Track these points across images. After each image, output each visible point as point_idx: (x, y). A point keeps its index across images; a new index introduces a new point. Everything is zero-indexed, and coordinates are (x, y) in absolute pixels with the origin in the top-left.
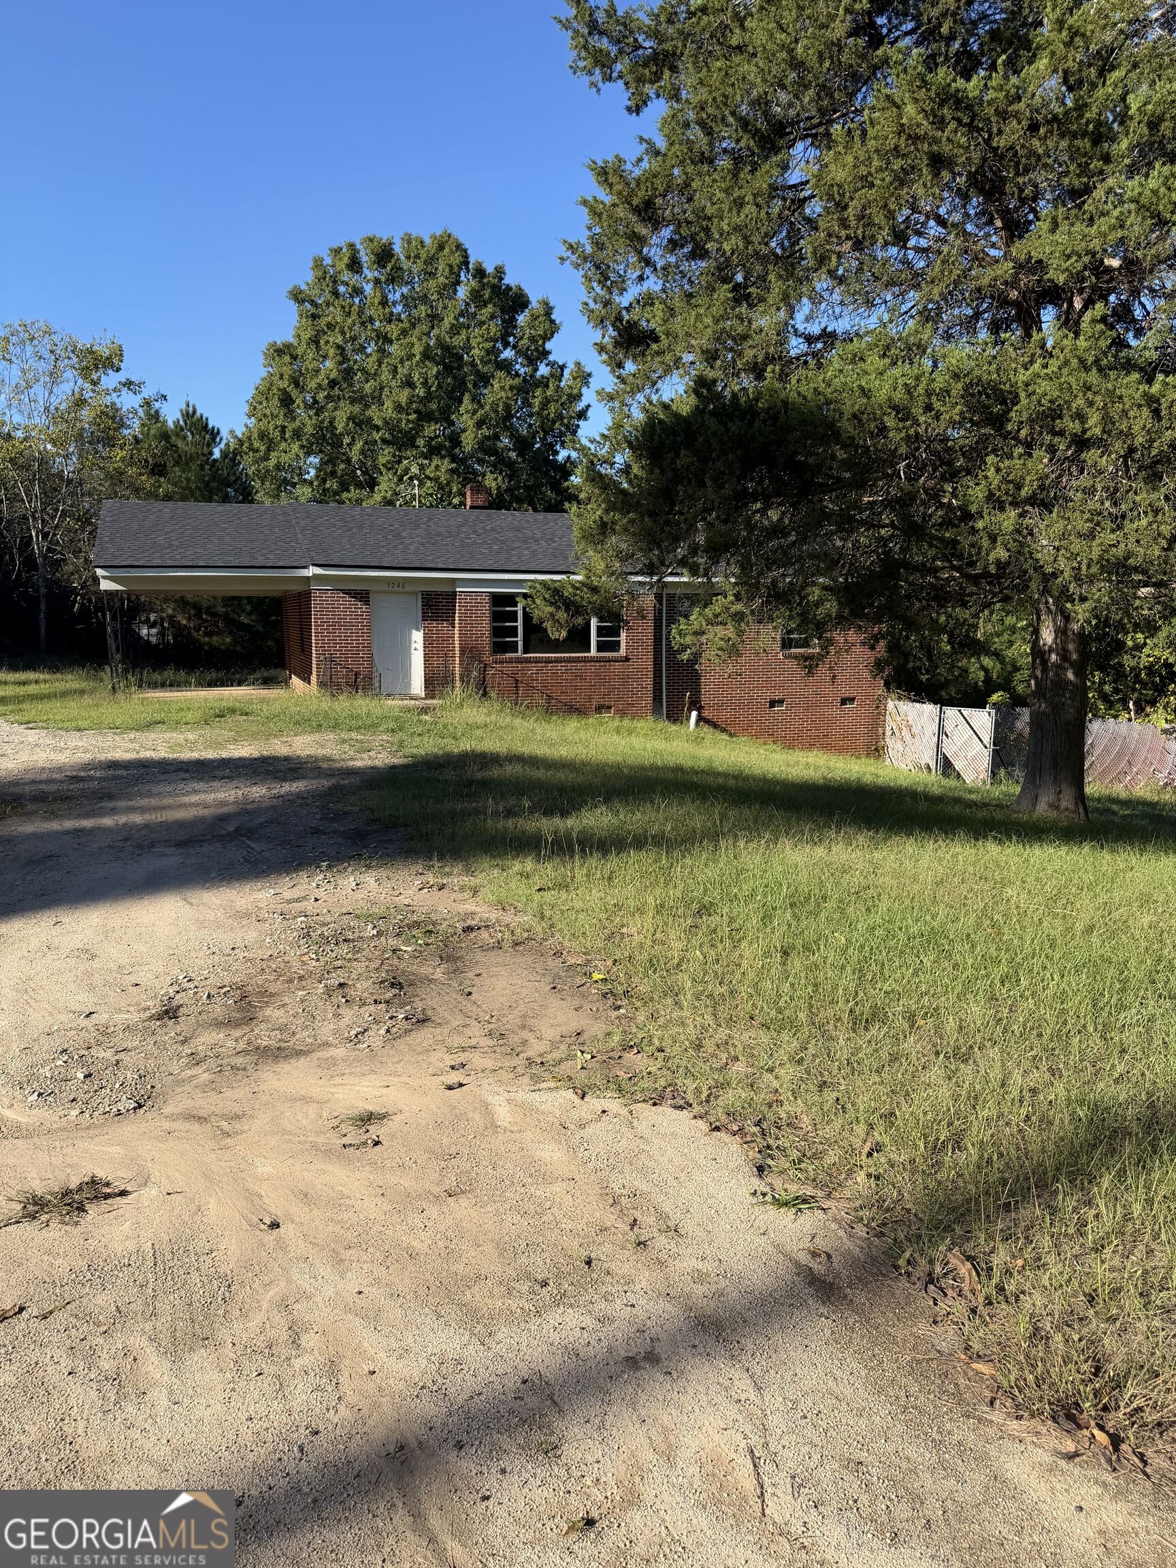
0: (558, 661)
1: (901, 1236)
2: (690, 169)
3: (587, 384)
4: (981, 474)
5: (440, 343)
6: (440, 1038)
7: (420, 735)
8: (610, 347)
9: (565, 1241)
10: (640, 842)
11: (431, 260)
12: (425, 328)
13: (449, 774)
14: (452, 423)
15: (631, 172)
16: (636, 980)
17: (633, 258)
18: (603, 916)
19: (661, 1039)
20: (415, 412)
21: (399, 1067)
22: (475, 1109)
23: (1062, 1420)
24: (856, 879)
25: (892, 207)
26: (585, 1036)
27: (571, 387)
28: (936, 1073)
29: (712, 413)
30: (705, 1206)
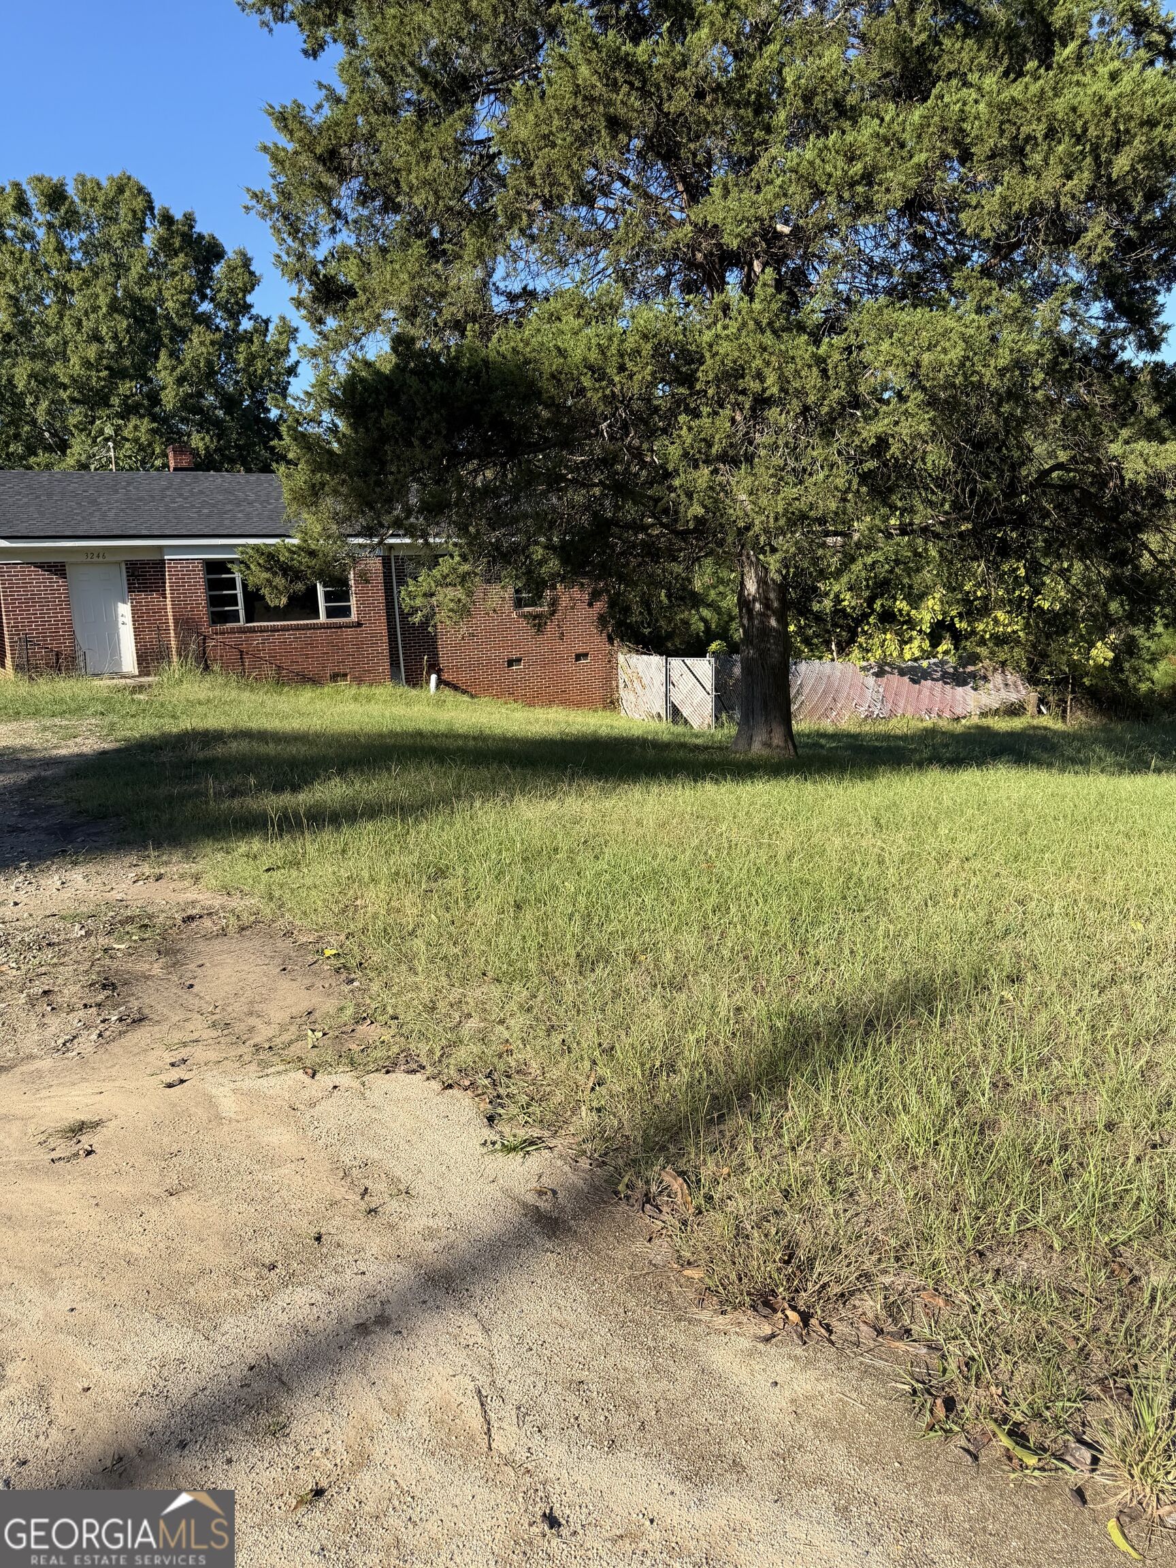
0: (284, 629)
1: (620, 1162)
2: (374, 119)
3: (294, 339)
4: (675, 433)
5: (129, 295)
6: (158, 1036)
7: (132, 716)
8: (308, 302)
9: (294, 1221)
10: (373, 811)
11: (111, 204)
12: (110, 278)
13: (166, 757)
14: (149, 381)
15: (312, 119)
16: (368, 952)
17: (323, 211)
18: (336, 890)
19: (395, 1007)
20: (106, 369)
21: (114, 1071)
22: (198, 1104)
23: (760, 1308)
24: (585, 829)
25: (575, 167)
26: (317, 1014)
27: (277, 343)
28: (654, 1004)
29: (412, 372)
30: (437, 1164)
